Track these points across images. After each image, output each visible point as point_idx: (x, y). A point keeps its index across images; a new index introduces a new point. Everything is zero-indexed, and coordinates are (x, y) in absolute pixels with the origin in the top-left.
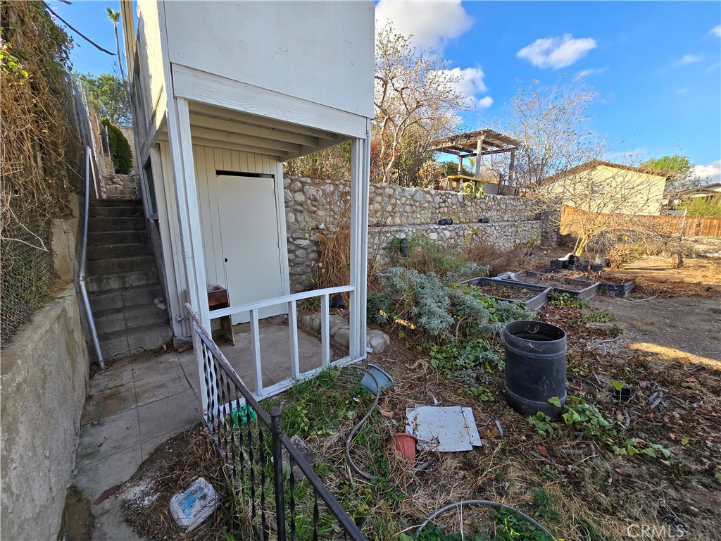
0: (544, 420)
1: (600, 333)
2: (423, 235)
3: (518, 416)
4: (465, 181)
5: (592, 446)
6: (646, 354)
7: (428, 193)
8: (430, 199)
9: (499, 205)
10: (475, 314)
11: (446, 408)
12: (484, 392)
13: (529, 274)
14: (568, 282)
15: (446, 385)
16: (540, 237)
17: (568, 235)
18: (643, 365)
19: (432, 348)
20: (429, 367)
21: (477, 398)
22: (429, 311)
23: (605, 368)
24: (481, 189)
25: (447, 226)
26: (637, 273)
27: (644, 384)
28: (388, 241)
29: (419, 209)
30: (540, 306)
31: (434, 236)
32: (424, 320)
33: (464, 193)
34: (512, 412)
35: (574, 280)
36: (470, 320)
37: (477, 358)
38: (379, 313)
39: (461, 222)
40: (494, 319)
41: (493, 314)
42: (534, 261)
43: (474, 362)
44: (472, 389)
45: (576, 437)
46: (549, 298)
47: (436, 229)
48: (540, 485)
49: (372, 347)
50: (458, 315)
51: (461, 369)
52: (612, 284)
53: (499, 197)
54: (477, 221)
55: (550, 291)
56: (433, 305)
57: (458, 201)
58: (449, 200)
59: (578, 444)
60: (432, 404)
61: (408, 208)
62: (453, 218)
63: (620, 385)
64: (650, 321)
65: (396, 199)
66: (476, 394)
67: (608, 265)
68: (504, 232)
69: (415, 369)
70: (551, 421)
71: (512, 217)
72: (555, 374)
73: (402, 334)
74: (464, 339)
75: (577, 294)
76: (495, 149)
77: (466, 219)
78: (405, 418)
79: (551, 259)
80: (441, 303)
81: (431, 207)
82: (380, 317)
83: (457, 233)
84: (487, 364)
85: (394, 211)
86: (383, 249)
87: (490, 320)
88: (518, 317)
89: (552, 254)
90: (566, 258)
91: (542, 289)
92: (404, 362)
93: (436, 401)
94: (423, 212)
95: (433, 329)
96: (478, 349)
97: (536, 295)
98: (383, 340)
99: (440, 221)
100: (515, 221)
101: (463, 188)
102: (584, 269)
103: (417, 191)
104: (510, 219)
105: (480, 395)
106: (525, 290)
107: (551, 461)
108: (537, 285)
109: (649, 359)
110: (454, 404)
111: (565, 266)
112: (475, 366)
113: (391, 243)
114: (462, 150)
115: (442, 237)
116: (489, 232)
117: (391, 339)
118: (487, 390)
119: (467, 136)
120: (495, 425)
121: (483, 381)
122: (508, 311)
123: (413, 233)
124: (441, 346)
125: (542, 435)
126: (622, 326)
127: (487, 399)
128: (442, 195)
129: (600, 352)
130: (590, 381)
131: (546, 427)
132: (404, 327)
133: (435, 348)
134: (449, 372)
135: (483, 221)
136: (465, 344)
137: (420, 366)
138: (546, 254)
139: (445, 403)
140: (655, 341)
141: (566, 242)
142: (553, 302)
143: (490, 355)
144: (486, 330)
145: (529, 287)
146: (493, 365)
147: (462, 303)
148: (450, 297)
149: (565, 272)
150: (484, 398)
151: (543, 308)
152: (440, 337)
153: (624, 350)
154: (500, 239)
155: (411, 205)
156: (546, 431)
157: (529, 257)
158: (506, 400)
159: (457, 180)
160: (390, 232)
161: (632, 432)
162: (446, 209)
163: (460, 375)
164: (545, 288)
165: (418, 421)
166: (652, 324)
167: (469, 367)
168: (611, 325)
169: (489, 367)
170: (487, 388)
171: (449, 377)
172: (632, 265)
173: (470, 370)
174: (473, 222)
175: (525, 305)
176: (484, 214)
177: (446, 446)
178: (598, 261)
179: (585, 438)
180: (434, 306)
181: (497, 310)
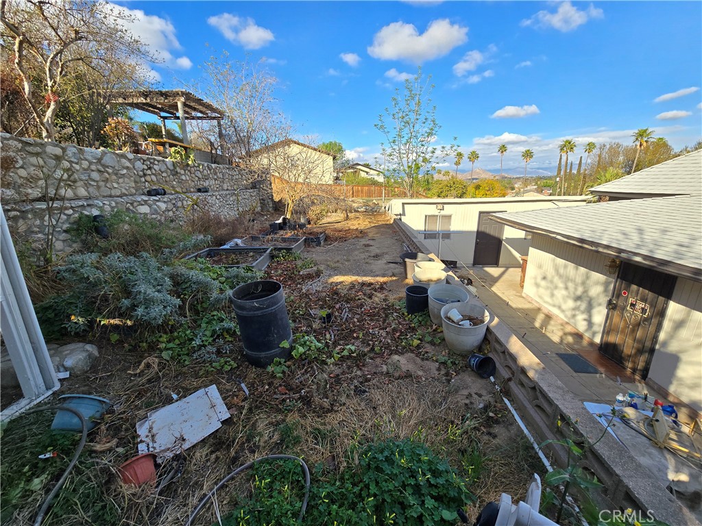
0: (280, 363)
1: (310, 277)
2: (128, 209)
3: (260, 370)
4: (171, 145)
5: (315, 367)
6: (337, 284)
7: (123, 156)
8: (128, 164)
9: (216, 174)
10: (204, 288)
11: (189, 398)
12: (226, 362)
13: (254, 238)
14: (284, 240)
15: (185, 373)
16: (259, 204)
17: (280, 201)
18: (336, 293)
19: (161, 339)
20: (160, 363)
21: (220, 372)
22: (145, 299)
23: (316, 303)
24: (191, 156)
25: (160, 197)
26: (327, 226)
27: (337, 306)
28: (72, 220)
29: (114, 177)
30: (266, 266)
31: (144, 209)
32: (140, 311)
33: (173, 160)
34: (254, 370)
35: (288, 238)
36: (200, 295)
37: (214, 332)
38: (69, 320)
39: (177, 192)
40: (225, 287)
41: (223, 283)
42: (257, 226)
43: (212, 336)
44: (214, 364)
45: (304, 365)
46: (272, 257)
47: (145, 201)
48: (284, 420)
49: (66, 369)
50: (185, 294)
51: (200, 349)
52: (312, 237)
53: (213, 165)
54: (196, 190)
55: (272, 250)
56: (149, 291)
57: (168, 168)
58: (155, 167)
59: (306, 370)
60: (169, 401)
61: (95, 175)
62: (166, 187)
63: (324, 313)
64: (336, 260)
65: (71, 162)
66: (219, 368)
67: (309, 223)
68: (226, 201)
69: (142, 371)
70: (285, 362)
71: (231, 187)
72: (280, 322)
73: (114, 337)
74: (197, 317)
75: (291, 249)
76: (199, 115)
77: (182, 188)
78: (135, 436)
79: (270, 223)
80: (161, 285)
81: (132, 174)
82: (73, 325)
83: (174, 204)
84: (225, 333)
85: (72, 178)
86: (65, 231)
87: (221, 289)
88: (248, 280)
89: (271, 219)
90: (280, 221)
91: (266, 250)
92: (125, 369)
93: (175, 396)
94: (121, 180)
95: (155, 319)
96: (214, 322)
97: (261, 256)
98: (85, 354)
99: (148, 192)
100: (235, 190)
101: (171, 155)
102: (294, 228)
103: (104, 153)
104: (229, 188)
105: (223, 367)
106: (251, 254)
107: (289, 395)
108: (261, 247)
109: (339, 287)
110: (196, 389)
111: (282, 227)
112: (214, 340)
113: (78, 222)
114: (162, 110)
115: (156, 210)
116: (210, 201)
117: (100, 348)
118: (229, 359)
119: (165, 95)
120: (241, 389)
121: (224, 352)
122: (237, 276)
123: (112, 208)
124: (171, 333)
125: (280, 378)
126: (322, 267)
127: (229, 368)
128: (144, 161)
129: (311, 291)
130: (307, 317)
131: (282, 369)
132: (117, 326)
133: (164, 338)
134: (187, 358)
135: (202, 190)
136: (199, 322)
137: (148, 366)
138: (266, 219)
139: (186, 392)
140: (341, 274)
141: (279, 207)
142: (275, 260)
143: (226, 324)
144: (218, 301)
145: (255, 250)
146: (231, 333)
147: (187, 280)
148: (172, 277)
149: (282, 232)
150: (227, 368)
151: (268, 267)
152: (168, 325)
153: (325, 285)
154: (224, 208)
155: (99, 171)
156: (283, 372)
157: (252, 223)
158: (248, 361)
159: (163, 144)
160: (72, 208)
161: (335, 344)
162: (154, 178)
163: (199, 355)
164: (268, 249)
165: (154, 431)
166: (338, 261)
167: (207, 344)
168: (315, 268)
169: (228, 336)
170: (229, 357)
171: (187, 363)
172: (324, 221)
173: (210, 347)
174: (191, 192)
175: (253, 267)
176: (202, 183)
177: (193, 438)
178: (302, 221)
179: (309, 363)
180: (151, 292)
181: (227, 278)
